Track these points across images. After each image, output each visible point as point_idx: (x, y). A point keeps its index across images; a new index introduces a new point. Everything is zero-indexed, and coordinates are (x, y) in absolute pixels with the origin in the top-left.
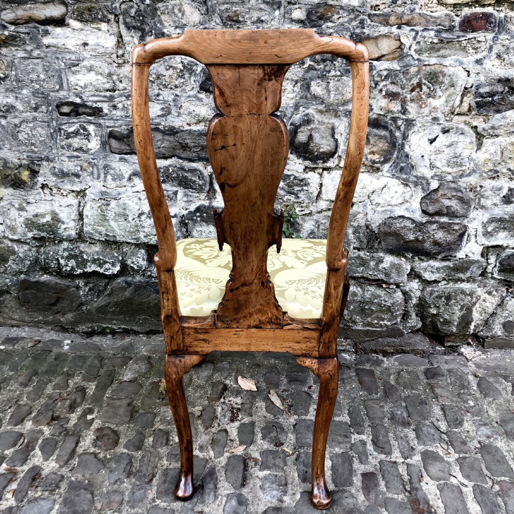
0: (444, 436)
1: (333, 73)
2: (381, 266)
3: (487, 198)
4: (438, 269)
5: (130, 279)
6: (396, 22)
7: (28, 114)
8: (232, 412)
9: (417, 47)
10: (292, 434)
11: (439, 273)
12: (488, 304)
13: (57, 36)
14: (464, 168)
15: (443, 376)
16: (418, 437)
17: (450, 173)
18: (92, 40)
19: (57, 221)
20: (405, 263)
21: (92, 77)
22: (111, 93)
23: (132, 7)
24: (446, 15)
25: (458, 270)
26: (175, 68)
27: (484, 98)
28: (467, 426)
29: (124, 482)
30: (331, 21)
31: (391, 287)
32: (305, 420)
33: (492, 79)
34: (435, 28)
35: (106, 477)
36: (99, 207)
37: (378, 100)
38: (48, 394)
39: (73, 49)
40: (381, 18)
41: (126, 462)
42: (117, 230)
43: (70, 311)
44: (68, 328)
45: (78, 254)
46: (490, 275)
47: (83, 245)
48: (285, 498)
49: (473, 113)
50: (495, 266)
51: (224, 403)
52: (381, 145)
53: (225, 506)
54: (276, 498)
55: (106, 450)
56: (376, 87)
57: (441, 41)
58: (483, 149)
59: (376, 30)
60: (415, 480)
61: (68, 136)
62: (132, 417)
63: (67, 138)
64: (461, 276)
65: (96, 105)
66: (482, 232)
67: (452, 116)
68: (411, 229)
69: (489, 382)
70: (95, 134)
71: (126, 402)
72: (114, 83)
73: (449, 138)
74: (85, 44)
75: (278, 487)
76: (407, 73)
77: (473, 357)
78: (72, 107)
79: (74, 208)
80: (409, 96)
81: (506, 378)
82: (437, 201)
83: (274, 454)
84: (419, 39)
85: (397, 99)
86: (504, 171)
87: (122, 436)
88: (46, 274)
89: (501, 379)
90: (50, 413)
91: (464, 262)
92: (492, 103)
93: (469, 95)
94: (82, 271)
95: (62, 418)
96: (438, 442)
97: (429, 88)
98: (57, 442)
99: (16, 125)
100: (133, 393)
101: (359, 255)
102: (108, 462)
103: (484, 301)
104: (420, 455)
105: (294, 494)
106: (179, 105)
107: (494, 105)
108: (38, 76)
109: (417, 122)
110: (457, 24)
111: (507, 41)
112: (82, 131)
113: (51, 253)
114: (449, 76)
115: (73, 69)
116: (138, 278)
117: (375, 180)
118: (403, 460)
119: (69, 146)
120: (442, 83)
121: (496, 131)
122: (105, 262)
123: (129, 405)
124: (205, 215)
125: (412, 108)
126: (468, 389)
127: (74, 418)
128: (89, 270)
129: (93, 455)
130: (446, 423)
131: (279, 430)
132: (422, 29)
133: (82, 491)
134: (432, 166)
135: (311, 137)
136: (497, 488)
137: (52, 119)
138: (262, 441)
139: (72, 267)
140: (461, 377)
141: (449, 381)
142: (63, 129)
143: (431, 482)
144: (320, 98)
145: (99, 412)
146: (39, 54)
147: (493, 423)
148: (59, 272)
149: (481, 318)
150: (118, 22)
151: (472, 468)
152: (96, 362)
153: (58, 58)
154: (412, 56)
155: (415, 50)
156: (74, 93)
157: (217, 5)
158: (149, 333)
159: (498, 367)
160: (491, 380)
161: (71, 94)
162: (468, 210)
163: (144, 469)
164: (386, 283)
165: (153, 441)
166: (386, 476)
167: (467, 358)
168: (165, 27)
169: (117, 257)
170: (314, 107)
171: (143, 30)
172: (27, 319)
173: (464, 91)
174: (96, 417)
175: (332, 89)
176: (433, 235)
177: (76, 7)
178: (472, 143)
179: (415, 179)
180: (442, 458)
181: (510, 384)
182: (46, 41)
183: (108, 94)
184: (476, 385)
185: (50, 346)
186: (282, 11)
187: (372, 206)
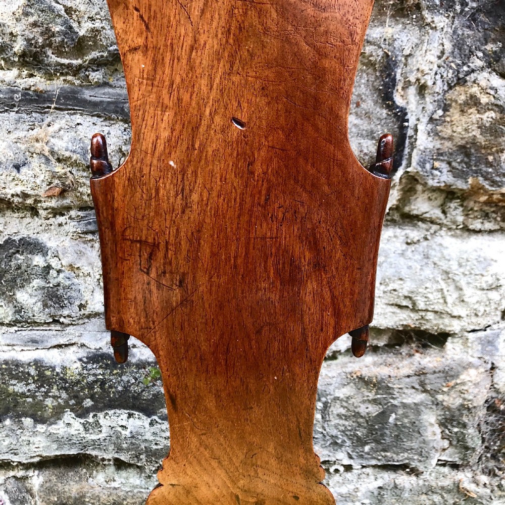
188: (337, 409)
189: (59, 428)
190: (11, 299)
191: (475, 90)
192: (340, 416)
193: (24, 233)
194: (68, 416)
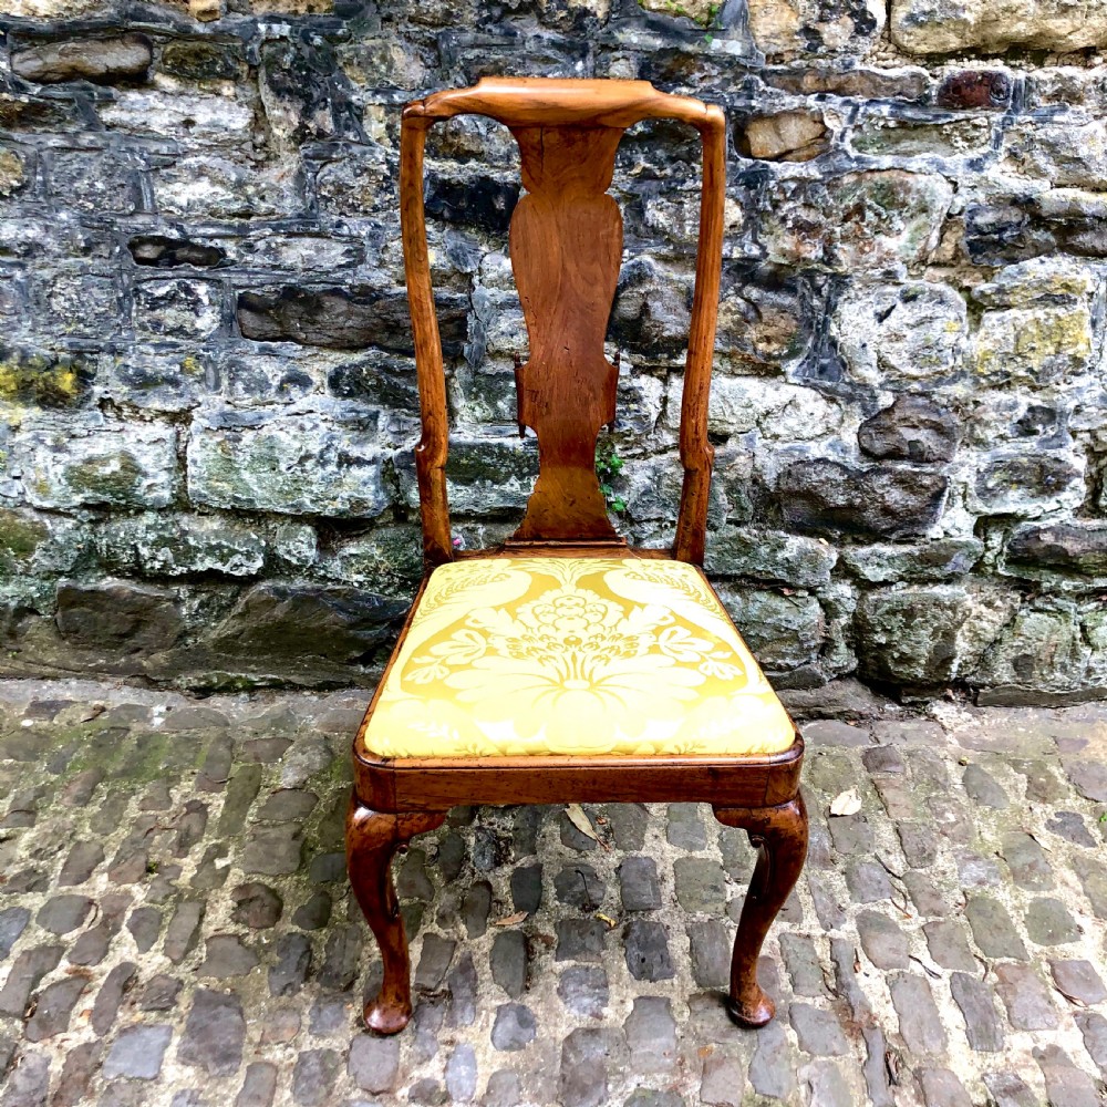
0: (900, 884)
1: (689, 184)
2: (780, 555)
3: (987, 425)
4: (891, 559)
5: (282, 584)
6: (816, 86)
7: (71, 260)
8: (498, 846)
9: (857, 135)
10: (614, 886)
11: (893, 567)
12: (985, 624)
13: (131, 108)
14: (943, 368)
15: (898, 764)
16: (851, 886)
17: (915, 378)
18: (203, 115)
19: (132, 471)
20: (827, 548)
21: (202, 189)
22: (243, 221)
23: (285, 51)
24: (914, 75)
25: (929, 561)
26: (373, 173)
27: (985, 234)
28: (941, 862)
29: (300, 990)
30: (687, 85)
31: (800, 593)
32: (636, 858)
33: (1000, 198)
34: (891, 100)
35: (265, 982)
36: (219, 444)
37: (778, 237)
38: (133, 819)
39: (164, 133)
40: (787, 78)
41: (300, 951)
42: (255, 488)
43: (162, 647)
44: (158, 681)
45: (176, 536)
46: (990, 570)
47: (186, 518)
48: (606, 1011)
49: (964, 262)
50: (1001, 553)
51: (480, 828)
52: (782, 324)
53: (494, 1028)
54: (589, 1012)
55: (260, 928)
56: (774, 213)
57: (902, 124)
58: (982, 332)
59: (776, 101)
60: (845, 969)
61: (155, 303)
62: (303, 861)
63: (152, 309)
64: (936, 572)
65: (212, 244)
66: (976, 489)
67: (923, 268)
68: (839, 485)
69: (985, 774)
70: (210, 300)
71: (288, 830)
72: (249, 199)
73: (916, 311)
74: (189, 123)
75: (591, 991)
76: (837, 186)
77: (956, 725)
78: (163, 248)
79: (168, 445)
80: (838, 230)
81: (1016, 765)
82: (890, 430)
83: (580, 927)
84: (859, 120)
85: (815, 236)
86: (1022, 373)
87: (287, 900)
88: (111, 574)
89: (1007, 767)
90: (142, 859)
91: (941, 545)
92: (1000, 244)
93: (955, 229)
94: (185, 570)
95: (167, 867)
96: (888, 894)
97: (878, 215)
98: (161, 916)
99: (45, 283)
100: (302, 813)
101: (738, 535)
102: (266, 952)
103: (978, 617)
104: (854, 921)
105: (622, 1002)
106: (382, 246)
107: (1004, 248)
108: (92, 185)
109: (854, 280)
110: (934, 93)
111: (1030, 127)
112: (183, 295)
113: (122, 534)
114: (918, 191)
115: (164, 172)
116: (299, 583)
117: (770, 391)
118: (824, 932)
119: (157, 324)
120: (904, 204)
121: (1006, 298)
122: (233, 552)
123: (296, 836)
125: (845, 253)
126: (945, 789)
127: (189, 866)
128: (200, 567)
129: (235, 941)
130: (903, 857)
131: (588, 879)
132: (866, 100)
133: (222, 1008)
134: (883, 365)
135: (645, 309)
136: (993, 977)
137: (121, 271)
138: (557, 903)
139: (165, 561)
140: (932, 764)
141: (909, 773)
142: (144, 291)
143: (875, 972)
144: (665, 233)
145: (236, 852)
146: (92, 141)
147: (991, 855)
148: (137, 572)
149: (972, 650)
150: (255, 79)
151: (949, 941)
152: (222, 749)
153: (132, 151)
154: (845, 152)
155: (852, 141)
156: (165, 219)
157: (459, 49)
158: (323, 688)
159: (1002, 743)
160: (989, 769)
161: (160, 220)
162: (950, 447)
163: (335, 963)
164: (790, 586)
165: (348, 908)
166: (791, 962)
167: (943, 728)
168: (353, 91)
169: (257, 542)
170: (653, 250)
171: (307, 97)
172: (73, 663)
173: (946, 221)
174: (233, 863)
175: (688, 215)
176: (882, 496)
177: (169, 48)
178: (961, 320)
179: (849, 389)
180: (895, 925)
181: (1024, 776)
182: (108, 115)
183: (236, 221)
184: (960, 781)
185: (126, 718)
186: (590, 62)
187: (764, 441)
188: (666, 481)
189: (507, 488)
190: (493, 405)
192: (667, 485)
194: (513, 479)
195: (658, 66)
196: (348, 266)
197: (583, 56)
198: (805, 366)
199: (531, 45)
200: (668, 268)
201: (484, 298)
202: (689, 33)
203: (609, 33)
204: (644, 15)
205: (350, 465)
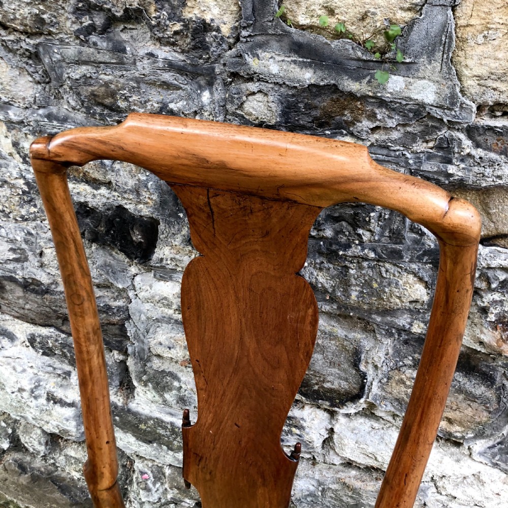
1: (355, 250)
26: (13, 186)
30: (352, 135)
37: (475, 325)
59: (489, 171)
106: (38, 251)
117: (449, 459)
124: (117, 418)
144: (326, 292)
157: (64, 64)
175: (353, 281)
186: (219, 93)
187: (439, 497)
188: (330, 494)
191: (403, 376)
192: (331, 497)
193: (171, 370)
195: (309, 107)
196: (16, 260)
197: (210, 84)
198: (496, 450)
199: (144, 66)
200: (333, 323)
201: (140, 312)
202: (354, 65)
203: (241, 56)
204: (287, 34)
205: (55, 403)
